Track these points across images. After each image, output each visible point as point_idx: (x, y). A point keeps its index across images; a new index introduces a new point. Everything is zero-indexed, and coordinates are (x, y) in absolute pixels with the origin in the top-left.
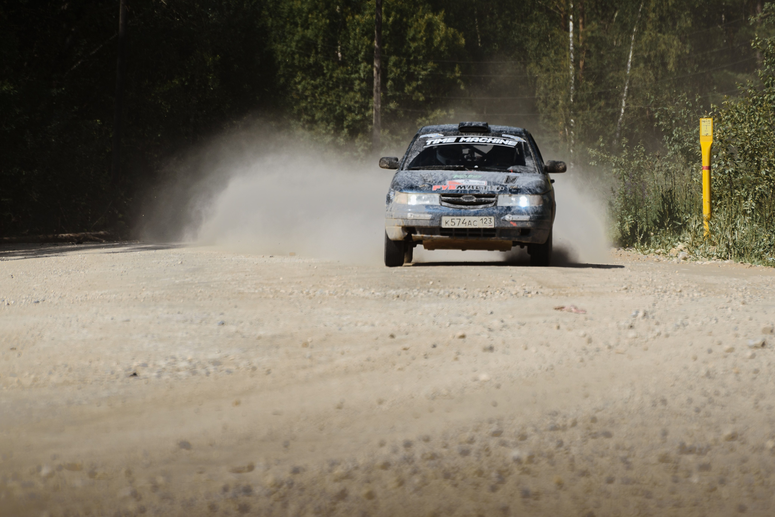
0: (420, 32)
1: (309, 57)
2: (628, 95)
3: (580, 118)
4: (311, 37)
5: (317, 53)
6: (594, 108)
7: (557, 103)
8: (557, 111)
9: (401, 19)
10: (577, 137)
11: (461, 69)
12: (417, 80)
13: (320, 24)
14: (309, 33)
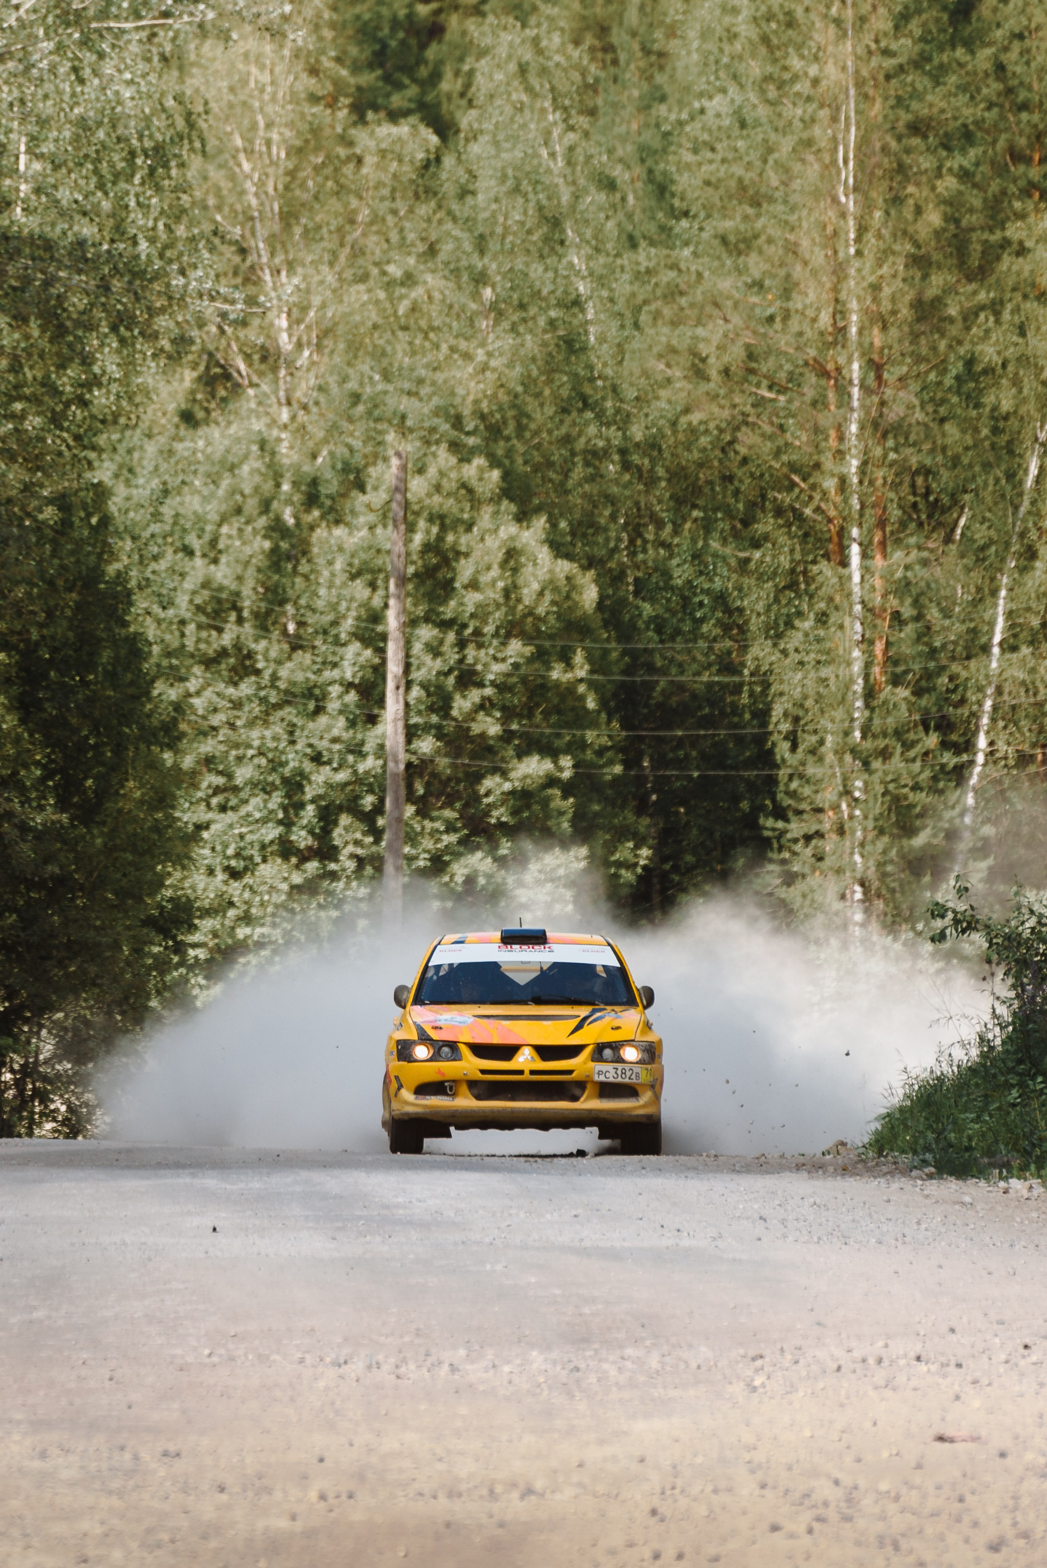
0: (489, 568)
1: (220, 630)
2: (993, 720)
3: (876, 778)
4: (226, 582)
5: (240, 621)
6: (912, 754)
7: (822, 742)
8: (821, 760)
9: (440, 538)
10: (870, 824)
11: (589, 659)
12: (481, 685)
13: (248, 551)
14: (222, 574)
